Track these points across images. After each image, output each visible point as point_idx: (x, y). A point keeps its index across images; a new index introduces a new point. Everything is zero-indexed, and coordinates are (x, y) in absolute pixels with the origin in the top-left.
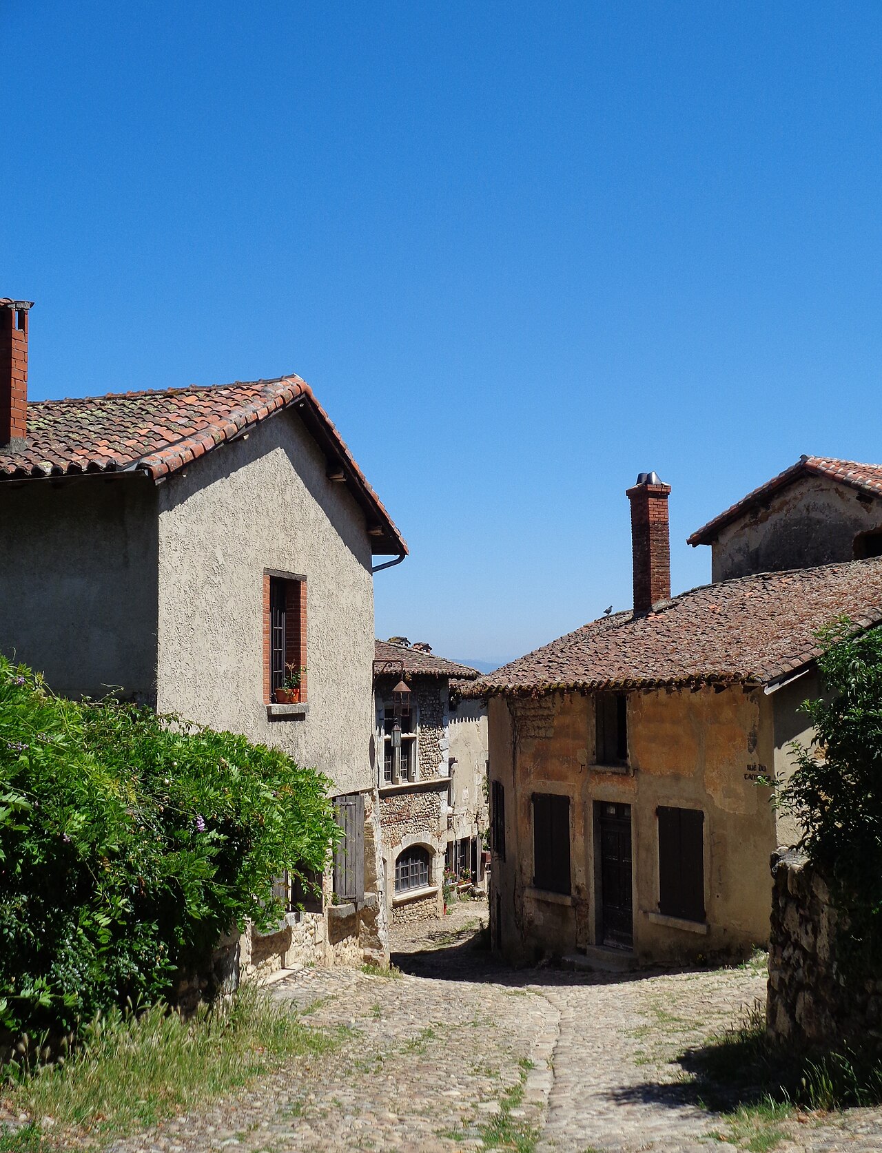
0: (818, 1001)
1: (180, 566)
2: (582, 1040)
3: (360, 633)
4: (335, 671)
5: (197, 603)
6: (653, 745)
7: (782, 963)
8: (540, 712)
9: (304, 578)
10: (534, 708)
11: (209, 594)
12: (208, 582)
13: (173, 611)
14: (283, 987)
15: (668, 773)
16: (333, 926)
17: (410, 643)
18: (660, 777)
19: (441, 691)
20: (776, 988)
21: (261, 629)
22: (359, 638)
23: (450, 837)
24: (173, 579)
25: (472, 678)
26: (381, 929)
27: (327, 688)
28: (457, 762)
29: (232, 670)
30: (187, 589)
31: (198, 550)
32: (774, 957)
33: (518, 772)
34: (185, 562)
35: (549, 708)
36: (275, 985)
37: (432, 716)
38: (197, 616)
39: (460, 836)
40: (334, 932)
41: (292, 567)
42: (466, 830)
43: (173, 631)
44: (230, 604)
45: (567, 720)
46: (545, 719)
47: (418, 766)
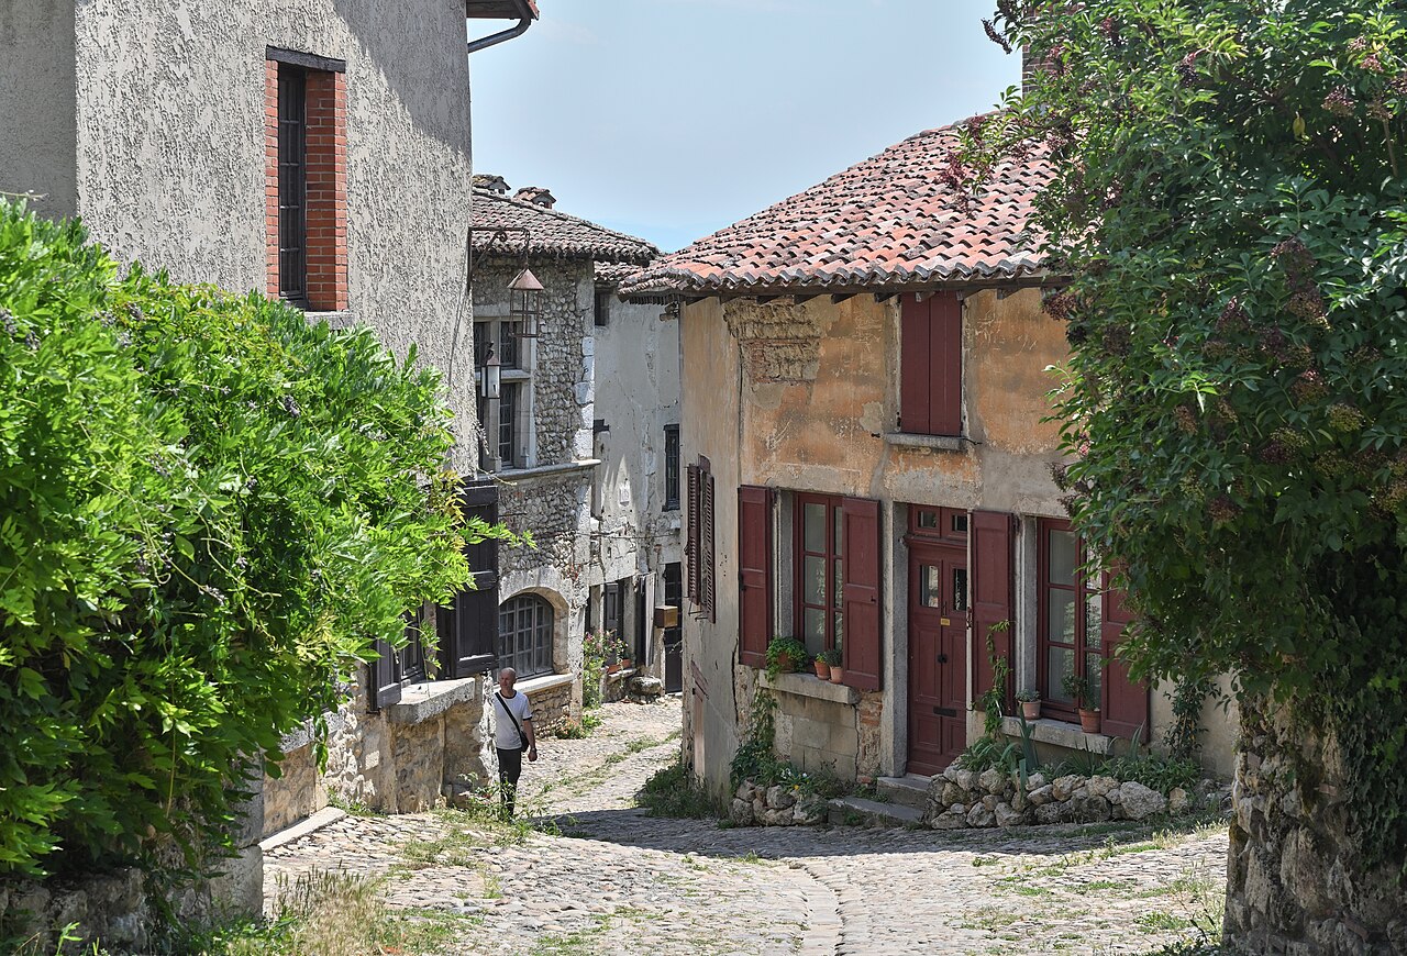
0: (1322, 845)
1: (113, 44)
2: (887, 932)
3: (444, 175)
4: (398, 248)
5: (145, 116)
6: (1013, 396)
7: (1259, 785)
8: (792, 331)
9: (341, 66)
10: (779, 324)
11: (168, 100)
12: (165, 75)
13: (101, 132)
14: (309, 850)
15: (1041, 450)
16: (397, 738)
17: (508, 188)
18: (1025, 457)
19: (580, 286)
20: (1247, 829)
21: (262, 167)
22: (443, 184)
23: (594, 577)
24: (102, 69)
25: (643, 261)
26: (486, 746)
27: (384, 281)
28: (607, 428)
29: (210, 247)
30: (127, 90)
31: (145, 12)
32: (1244, 775)
33: (747, 448)
34: (123, 36)
35: (809, 322)
36: (295, 847)
37: (561, 336)
38: (146, 142)
39: (613, 576)
40: (399, 751)
41: (319, 44)
42: (623, 563)
43: (102, 171)
44: (206, 118)
45: (846, 346)
46: (802, 345)
47: (533, 436)
